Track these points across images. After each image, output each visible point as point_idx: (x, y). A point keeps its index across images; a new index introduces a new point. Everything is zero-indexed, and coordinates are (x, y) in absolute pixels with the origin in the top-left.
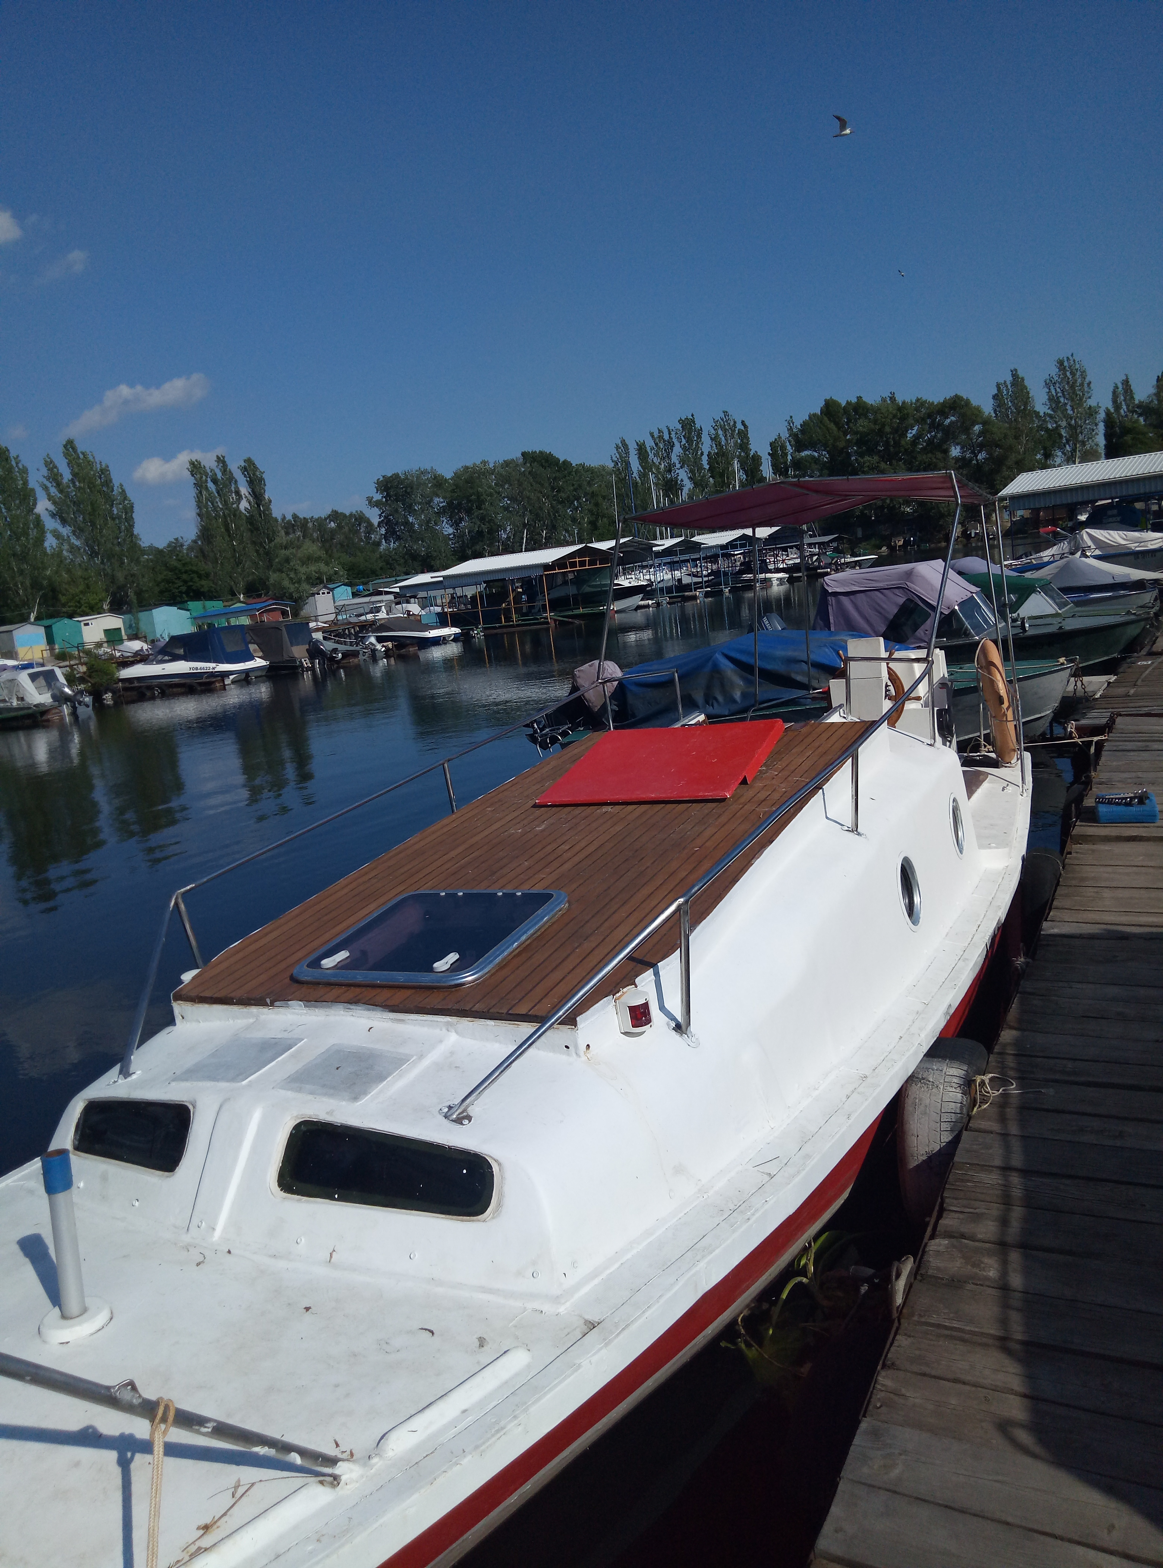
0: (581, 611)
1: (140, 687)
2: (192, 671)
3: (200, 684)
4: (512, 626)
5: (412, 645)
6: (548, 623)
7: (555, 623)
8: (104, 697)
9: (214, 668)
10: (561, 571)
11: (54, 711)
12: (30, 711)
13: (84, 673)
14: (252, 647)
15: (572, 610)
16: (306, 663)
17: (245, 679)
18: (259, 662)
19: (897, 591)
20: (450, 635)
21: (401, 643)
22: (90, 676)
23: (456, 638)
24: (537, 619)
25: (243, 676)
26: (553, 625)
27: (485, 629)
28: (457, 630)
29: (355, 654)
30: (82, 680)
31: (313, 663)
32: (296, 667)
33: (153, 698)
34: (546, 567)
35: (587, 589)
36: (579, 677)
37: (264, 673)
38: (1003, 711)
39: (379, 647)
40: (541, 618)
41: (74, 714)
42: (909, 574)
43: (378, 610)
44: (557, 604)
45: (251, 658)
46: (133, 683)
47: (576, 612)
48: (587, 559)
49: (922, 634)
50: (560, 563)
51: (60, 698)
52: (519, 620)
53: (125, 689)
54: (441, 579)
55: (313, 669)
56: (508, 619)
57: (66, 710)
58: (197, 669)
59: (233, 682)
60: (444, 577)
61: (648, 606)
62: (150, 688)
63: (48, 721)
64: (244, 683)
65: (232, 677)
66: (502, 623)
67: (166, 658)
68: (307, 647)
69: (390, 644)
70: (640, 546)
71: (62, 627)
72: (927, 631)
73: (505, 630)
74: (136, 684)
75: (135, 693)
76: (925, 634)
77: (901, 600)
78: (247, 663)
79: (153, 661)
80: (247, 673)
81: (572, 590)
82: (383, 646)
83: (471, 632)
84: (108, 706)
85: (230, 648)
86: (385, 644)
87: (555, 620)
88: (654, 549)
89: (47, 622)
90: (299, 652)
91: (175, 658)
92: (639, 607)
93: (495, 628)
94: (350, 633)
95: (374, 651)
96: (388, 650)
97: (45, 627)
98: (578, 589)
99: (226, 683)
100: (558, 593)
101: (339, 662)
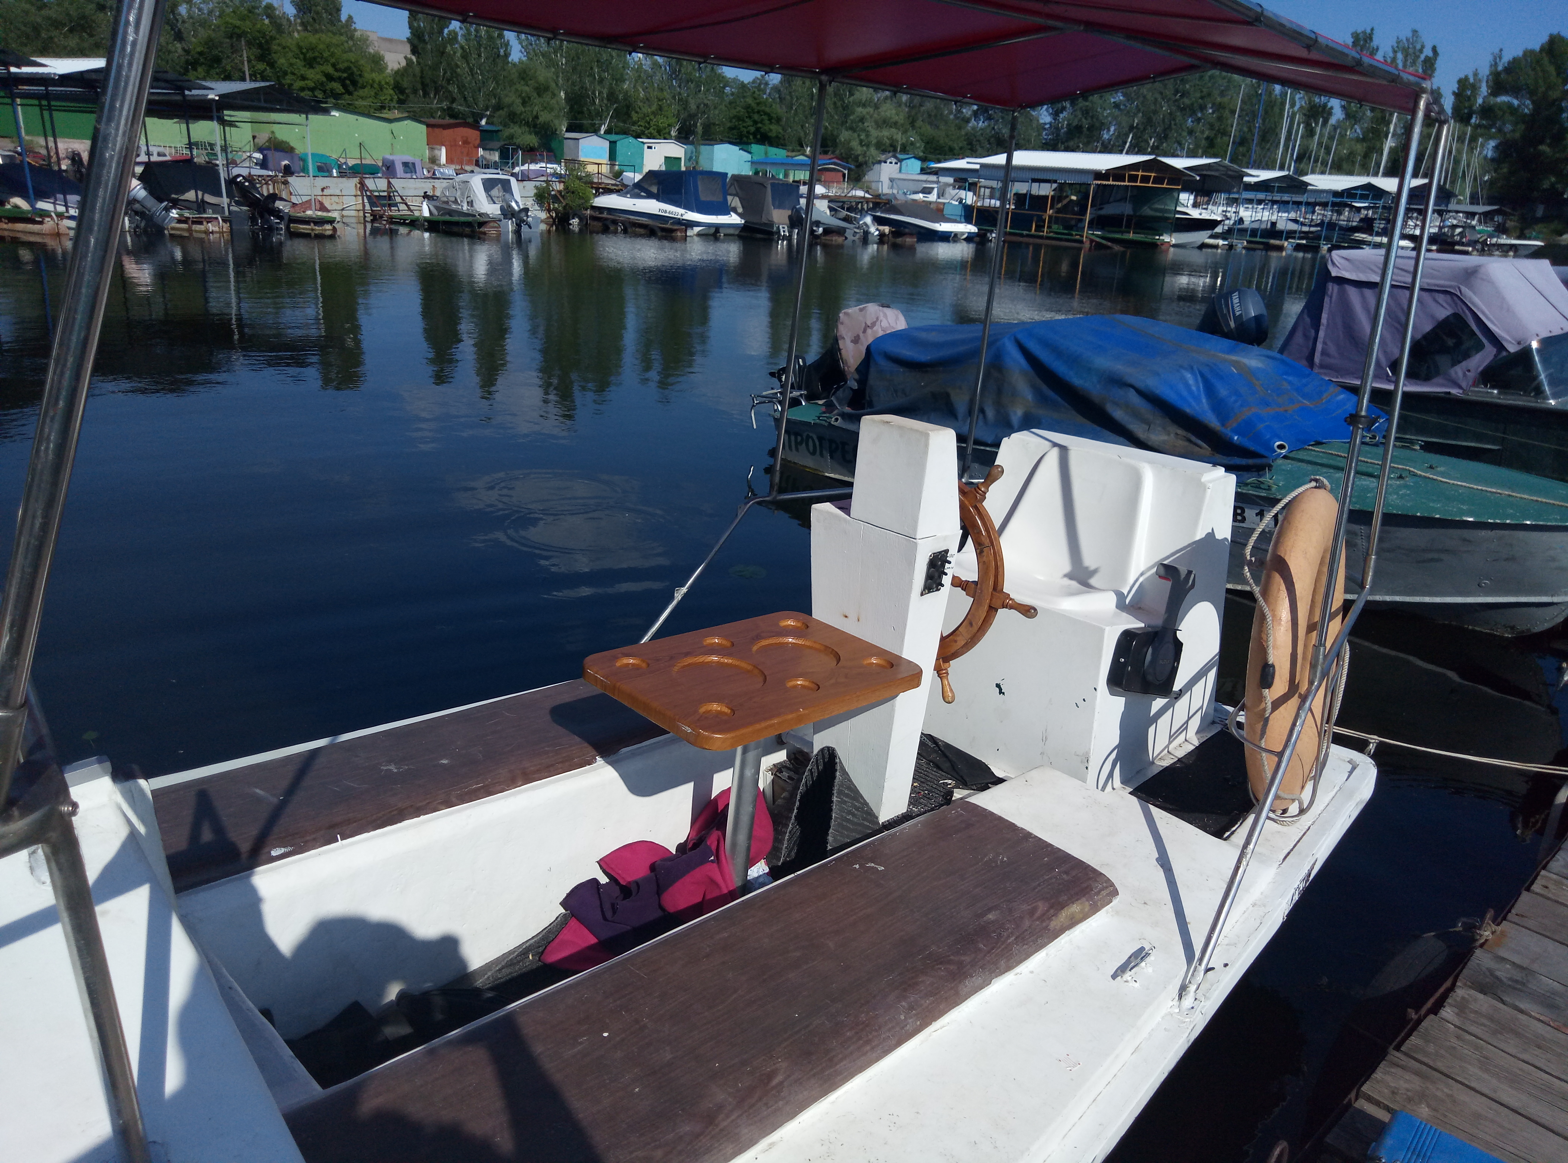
0: (1131, 236)
1: (606, 219)
2: (660, 213)
3: (663, 230)
4: (1041, 237)
5: (911, 235)
6: (1081, 242)
7: (1091, 244)
8: (571, 222)
9: (682, 215)
10: (1117, 183)
11: (492, 224)
12: (470, 219)
13: (560, 192)
14: (735, 202)
15: (1122, 233)
16: (784, 231)
17: (714, 234)
18: (734, 219)
19: (1443, 299)
20: (963, 233)
21: (900, 229)
22: (563, 197)
23: (970, 238)
24: (1072, 235)
25: (712, 230)
26: (1087, 245)
27: (1010, 234)
28: (972, 229)
29: (841, 232)
30: (555, 199)
31: (791, 233)
32: (771, 233)
33: (615, 232)
34: (1098, 175)
35: (1147, 211)
36: (842, 323)
37: (737, 232)
39: (873, 229)
40: (1077, 235)
41: (518, 232)
44: (1098, 222)
45: (725, 210)
46: (601, 213)
47: (1126, 236)
48: (1153, 174)
50: (1117, 173)
52: (1051, 232)
53: (593, 218)
54: (978, 167)
55: (789, 239)
56: (1039, 228)
57: (510, 226)
58: (666, 212)
59: (699, 235)
60: (983, 166)
61: (1216, 247)
62: (615, 222)
63: (485, 233)
64: (712, 238)
65: (697, 229)
66: (1030, 230)
67: (643, 194)
69: (886, 229)
70: (1230, 173)
71: (626, 144)
73: (1031, 240)
74: (605, 215)
75: (600, 224)
77: (1443, 313)
78: (720, 217)
79: (627, 193)
80: (717, 228)
81: (1127, 209)
82: (877, 229)
83: (989, 235)
84: (573, 231)
85: (703, 197)
86: (881, 228)
87: (1092, 241)
88: (1246, 179)
89: (613, 137)
90: (780, 218)
91: (650, 195)
92: (1203, 246)
93: (1022, 235)
95: (866, 233)
96: (882, 235)
97: (610, 142)
98: (1134, 210)
99: (688, 234)
100: (1110, 210)
101: (818, 237)
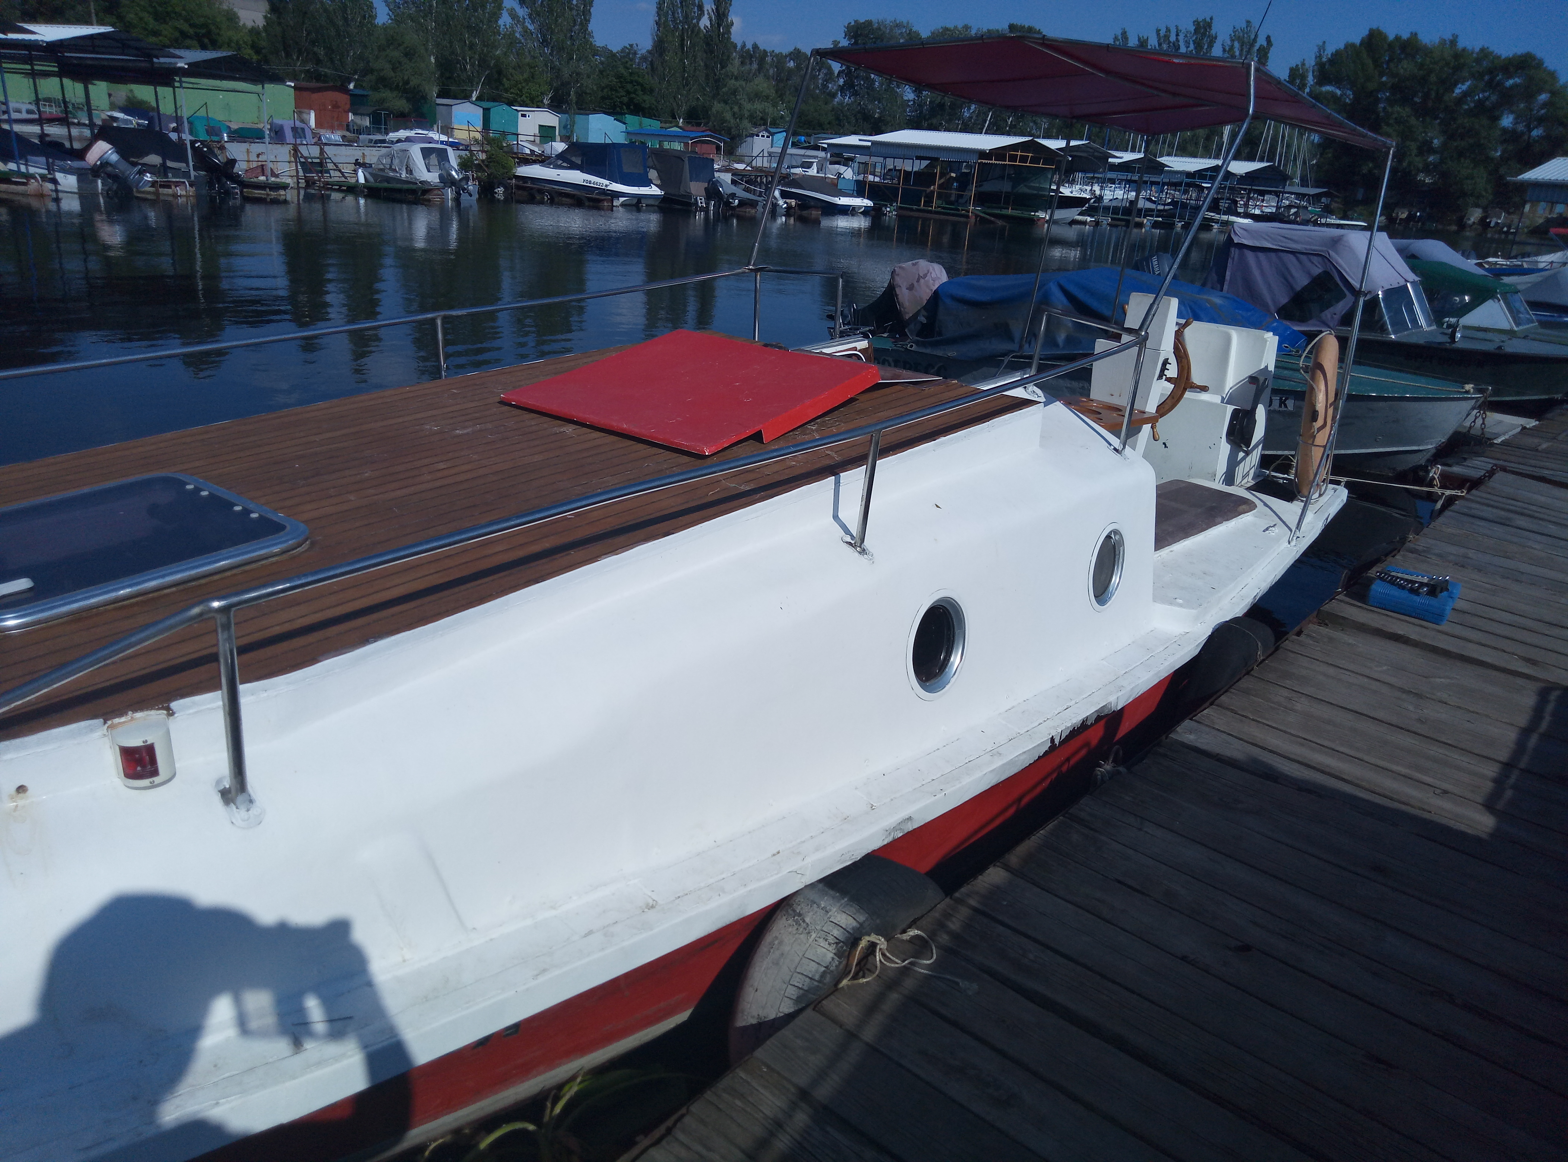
0: (1010, 212)
1: (532, 189)
2: (585, 184)
3: (590, 199)
4: (930, 212)
5: (816, 208)
6: (967, 217)
7: (976, 218)
8: (496, 190)
9: (606, 186)
10: (998, 162)
11: (436, 192)
12: (414, 187)
13: (483, 161)
14: (653, 174)
15: (1001, 208)
16: (701, 202)
17: (636, 204)
18: (654, 190)
19: (1315, 259)
20: (860, 207)
21: (805, 203)
22: (487, 166)
23: (866, 212)
24: (958, 210)
25: (635, 201)
26: (973, 220)
27: (901, 208)
28: (868, 203)
29: (753, 204)
30: (479, 168)
31: (708, 204)
32: (689, 204)
33: (541, 202)
34: (982, 154)
35: (1023, 189)
36: (898, 275)
37: (657, 203)
38: (1312, 431)
39: (781, 202)
40: (962, 210)
41: (457, 200)
42: (1336, 242)
43: (809, 165)
44: (982, 199)
45: (647, 183)
46: (527, 183)
47: (1004, 212)
48: (1030, 155)
49: (1329, 316)
50: (999, 153)
51: (447, 180)
52: (939, 207)
53: (518, 187)
54: (869, 144)
55: (706, 210)
56: (928, 202)
57: (450, 193)
58: (590, 182)
59: (623, 205)
60: (873, 143)
61: (1084, 223)
62: (541, 192)
63: (429, 201)
64: (634, 208)
65: (622, 199)
66: (920, 205)
67: (565, 164)
68: (706, 185)
69: (793, 202)
70: (1096, 154)
71: (500, 112)
72: (1335, 314)
73: (921, 214)
74: (529, 185)
75: (525, 193)
76: (1332, 317)
77: (1317, 271)
78: (641, 188)
79: (550, 164)
80: (640, 198)
81: (1006, 187)
82: (785, 203)
83: (884, 209)
84: (499, 200)
85: (627, 169)
86: (788, 201)
87: (977, 216)
88: (1110, 160)
89: (486, 105)
90: (697, 189)
91: (573, 166)
92: (1074, 222)
93: (911, 210)
94: (762, 182)
95: (775, 205)
96: (789, 208)
97: (483, 109)
98: (1013, 187)
99: (615, 204)
100: (989, 187)
101: (734, 208)
